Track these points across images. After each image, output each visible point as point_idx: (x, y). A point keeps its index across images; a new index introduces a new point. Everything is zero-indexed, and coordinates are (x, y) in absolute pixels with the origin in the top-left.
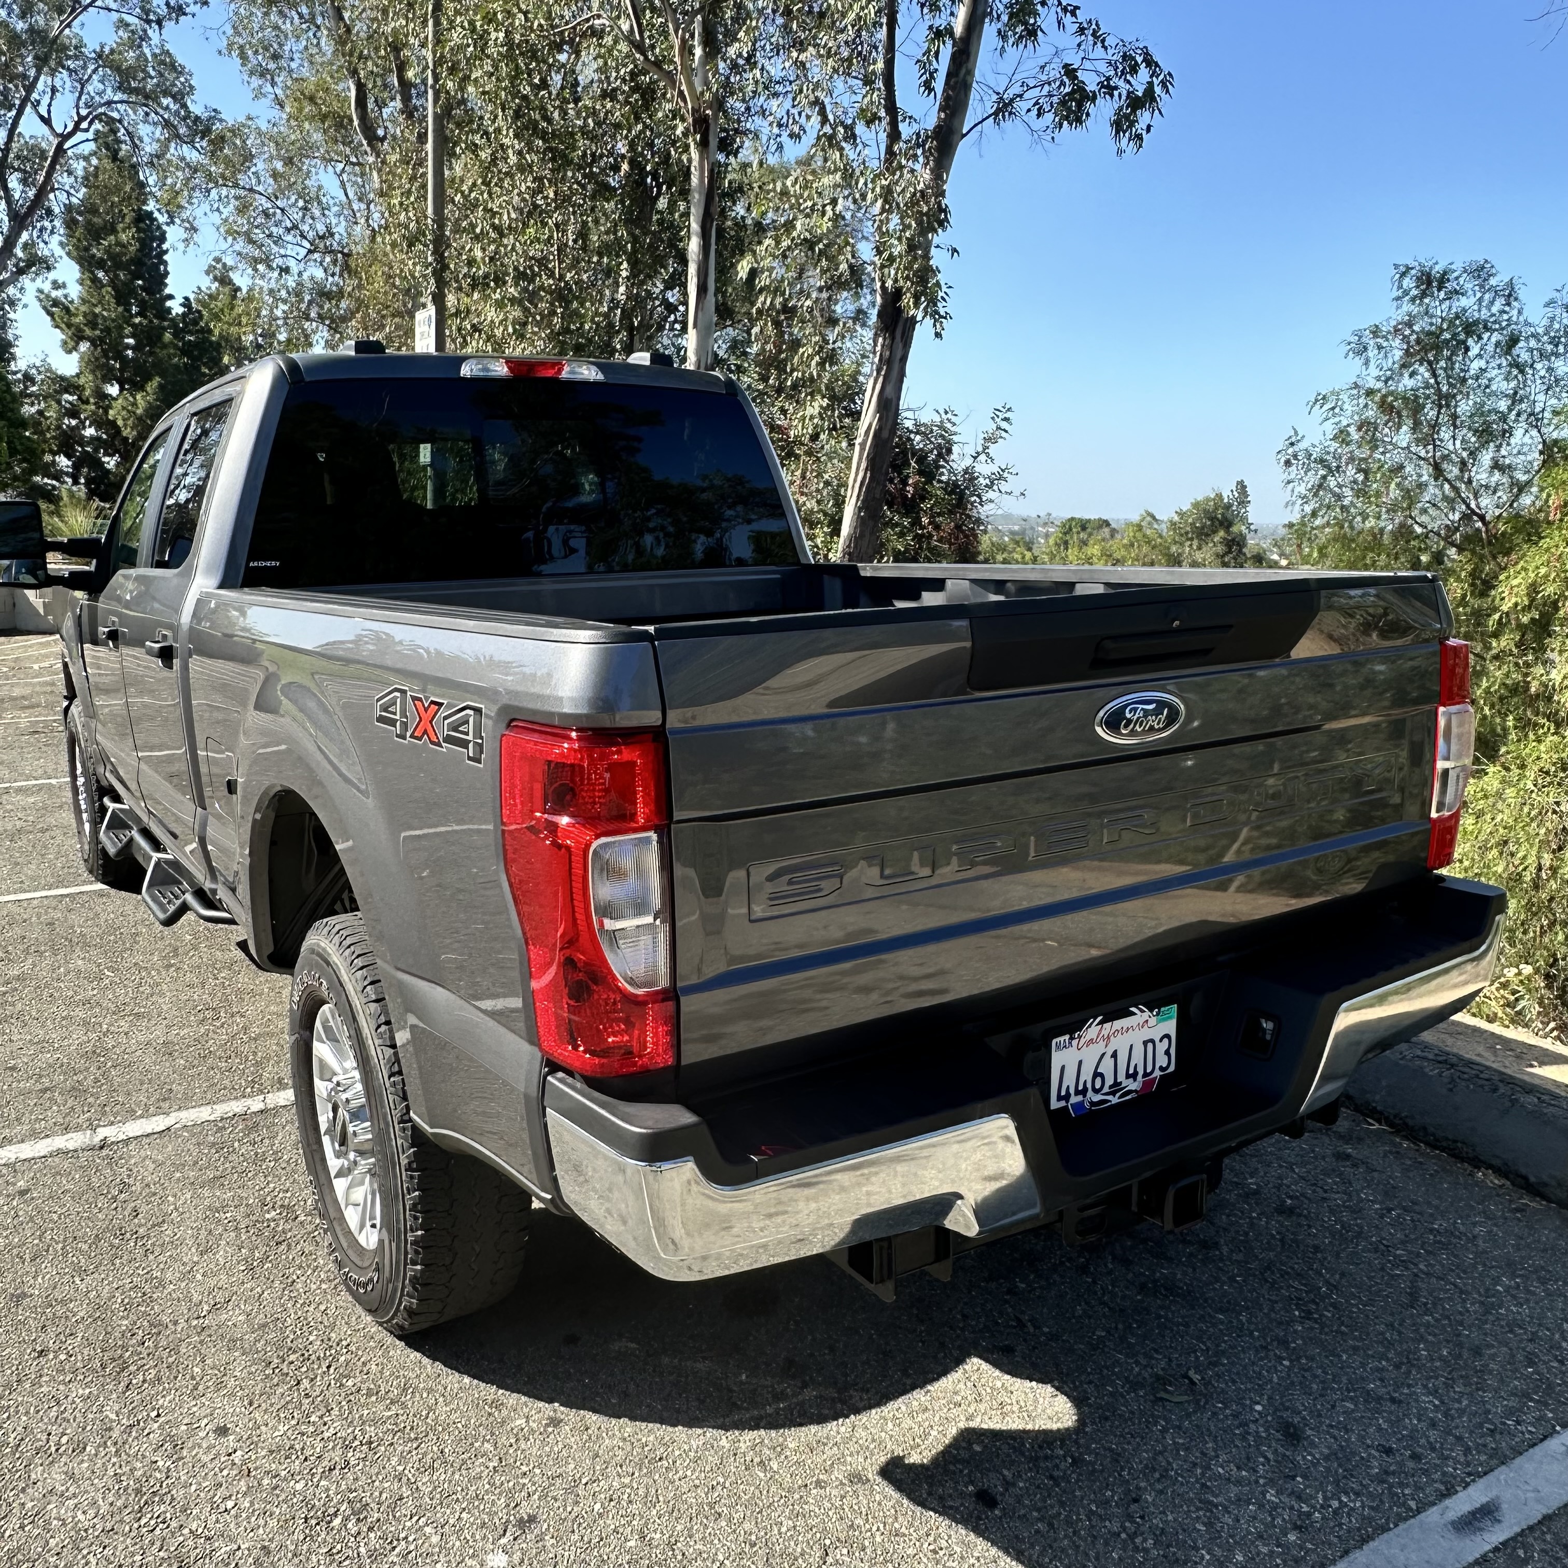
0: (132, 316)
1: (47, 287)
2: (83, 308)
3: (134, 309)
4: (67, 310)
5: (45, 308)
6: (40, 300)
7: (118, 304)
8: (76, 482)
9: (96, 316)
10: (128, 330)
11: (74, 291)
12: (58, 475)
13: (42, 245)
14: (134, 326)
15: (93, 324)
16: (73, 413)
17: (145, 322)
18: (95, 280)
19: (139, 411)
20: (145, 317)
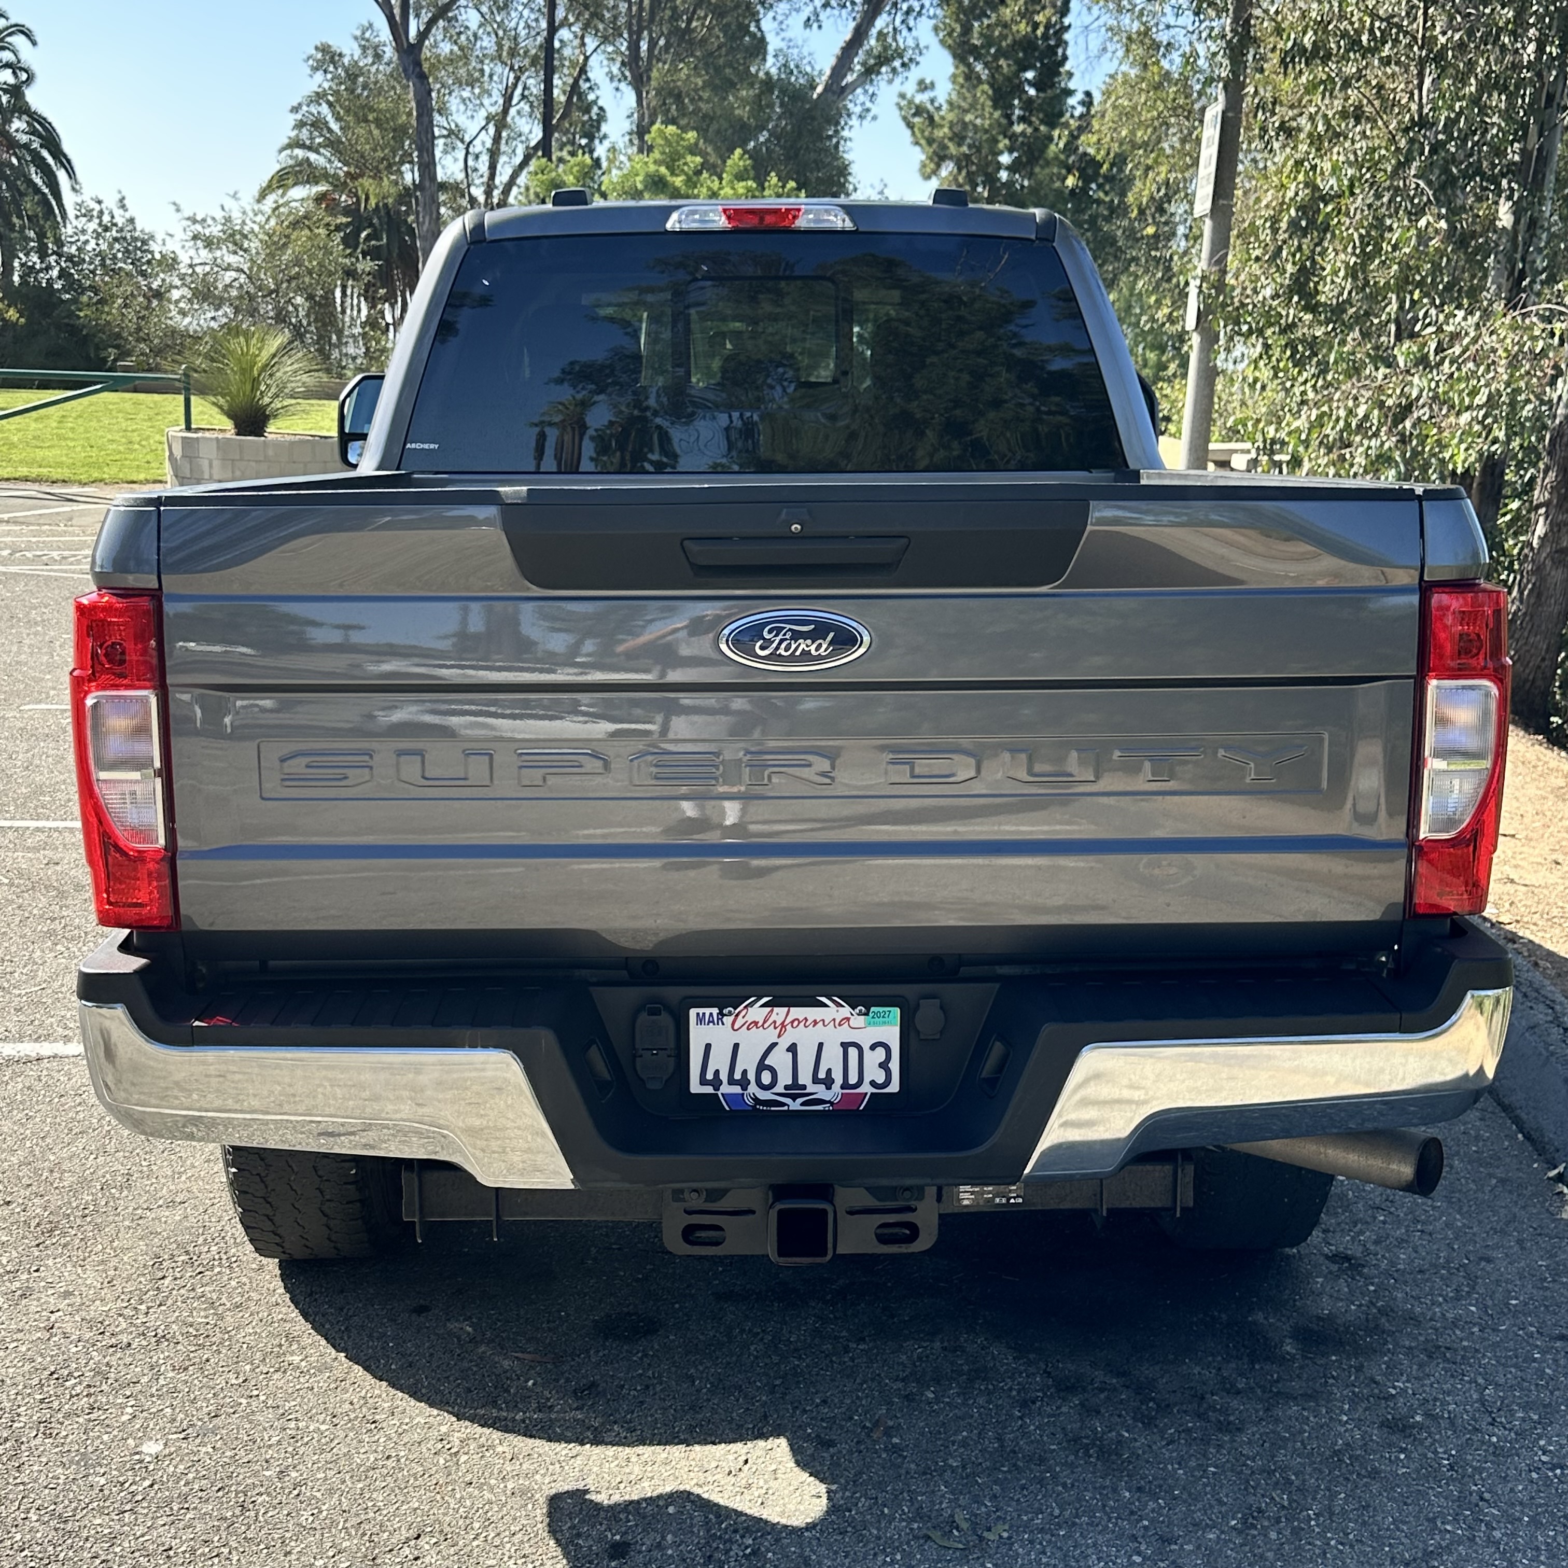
0: (1012, 123)
1: (910, 88)
2: (951, 116)
3: (1017, 114)
4: (931, 118)
5: (905, 118)
6: (901, 109)
7: (995, 107)
9: (965, 125)
10: (1004, 143)
11: (944, 91)
13: (905, 32)
14: (1013, 137)
15: (958, 138)
17: (1029, 130)
18: (971, 78)
20: (1030, 123)
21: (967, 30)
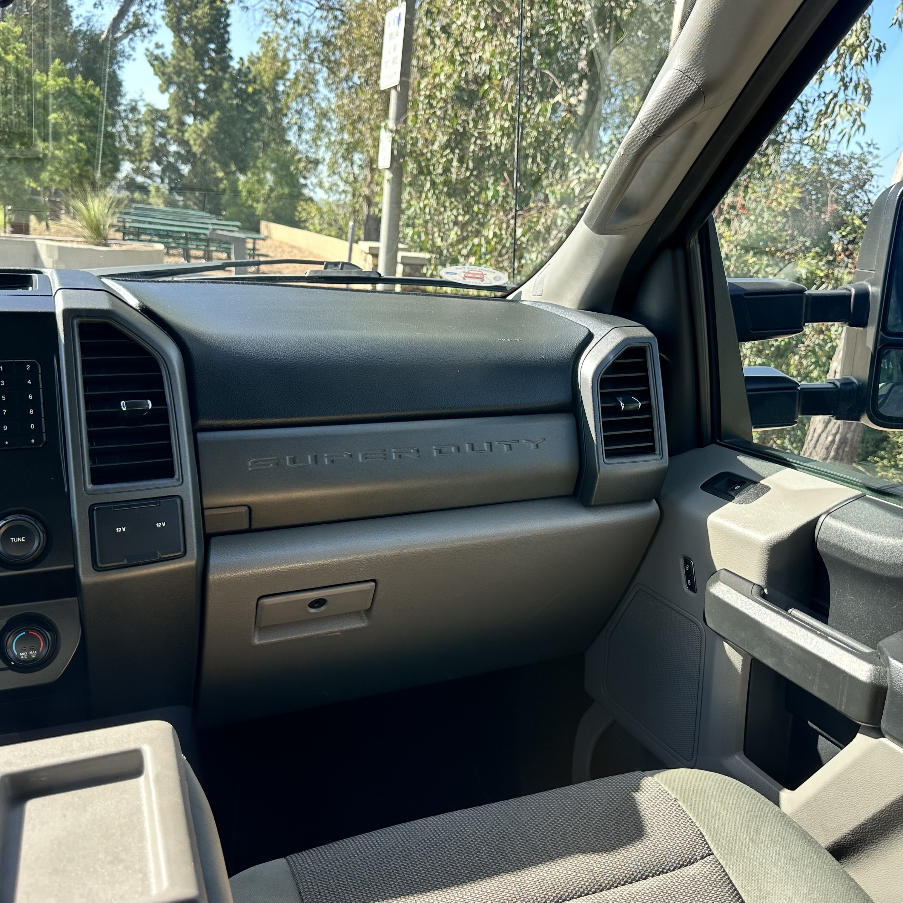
0: (205, 69)
1: (152, 47)
2: (174, 62)
3: (207, 65)
4: (163, 63)
5: (149, 61)
6: (147, 56)
7: (196, 60)
8: (163, 182)
9: (181, 68)
10: (201, 78)
11: (169, 50)
12: (150, 176)
13: (148, 15)
14: (205, 76)
15: (178, 73)
16: (163, 135)
17: (213, 74)
18: (183, 44)
19: (205, 135)
20: (214, 70)
21: (179, 21)
